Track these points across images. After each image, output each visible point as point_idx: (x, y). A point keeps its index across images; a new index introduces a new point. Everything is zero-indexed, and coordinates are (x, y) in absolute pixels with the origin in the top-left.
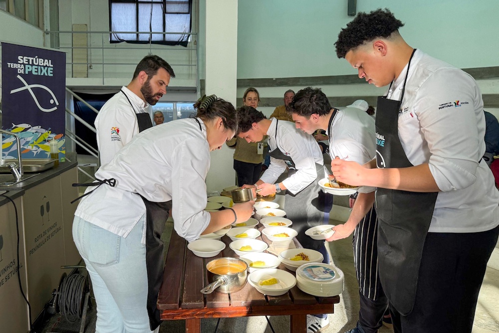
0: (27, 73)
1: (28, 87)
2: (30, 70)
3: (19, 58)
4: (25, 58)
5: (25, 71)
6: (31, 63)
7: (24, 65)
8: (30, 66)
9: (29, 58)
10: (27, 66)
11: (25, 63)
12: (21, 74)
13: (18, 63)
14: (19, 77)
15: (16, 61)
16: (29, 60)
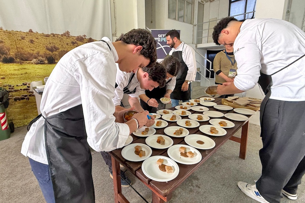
0: (162, 41)
1: (162, 47)
2: (163, 40)
3: (159, 35)
4: (161, 35)
5: (161, 41)
6: (163, 37)
7: (161, 38)
8: (163, 38)
9: (163, 35)
10: (162, 38)
11: (161, 37)
12: (159, 42)
13: (158, 37)
14: (158, 43)
15: (157, 37)
16: (163, 36)
